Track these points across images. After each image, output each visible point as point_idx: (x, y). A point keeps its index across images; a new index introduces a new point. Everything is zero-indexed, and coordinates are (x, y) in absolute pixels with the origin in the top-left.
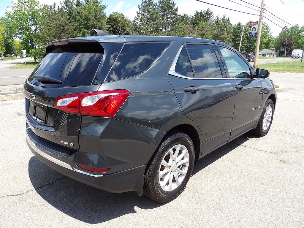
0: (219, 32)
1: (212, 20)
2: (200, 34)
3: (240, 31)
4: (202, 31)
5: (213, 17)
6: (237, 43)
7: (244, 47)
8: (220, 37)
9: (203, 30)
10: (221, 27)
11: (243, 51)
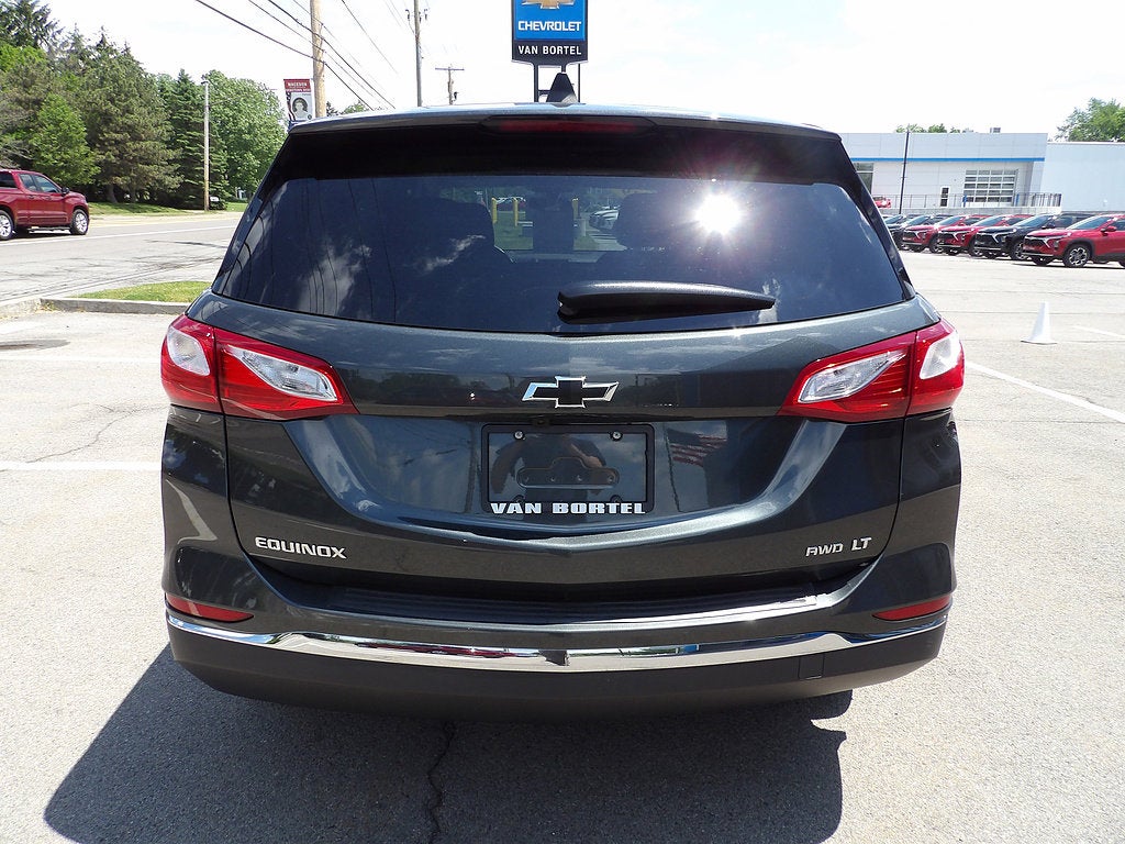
0: (112, 100)
1: (55, 44)
2: (19, 102)
3: (193, 104)
4: (26, 86)
5: (59, 32)
6: (190, 151)
7: (218, 167)
8: (120, 120)
9: (33, 83)
10: (115, 80)
11: (220, 180)
